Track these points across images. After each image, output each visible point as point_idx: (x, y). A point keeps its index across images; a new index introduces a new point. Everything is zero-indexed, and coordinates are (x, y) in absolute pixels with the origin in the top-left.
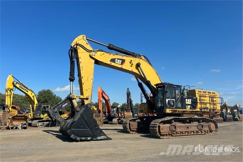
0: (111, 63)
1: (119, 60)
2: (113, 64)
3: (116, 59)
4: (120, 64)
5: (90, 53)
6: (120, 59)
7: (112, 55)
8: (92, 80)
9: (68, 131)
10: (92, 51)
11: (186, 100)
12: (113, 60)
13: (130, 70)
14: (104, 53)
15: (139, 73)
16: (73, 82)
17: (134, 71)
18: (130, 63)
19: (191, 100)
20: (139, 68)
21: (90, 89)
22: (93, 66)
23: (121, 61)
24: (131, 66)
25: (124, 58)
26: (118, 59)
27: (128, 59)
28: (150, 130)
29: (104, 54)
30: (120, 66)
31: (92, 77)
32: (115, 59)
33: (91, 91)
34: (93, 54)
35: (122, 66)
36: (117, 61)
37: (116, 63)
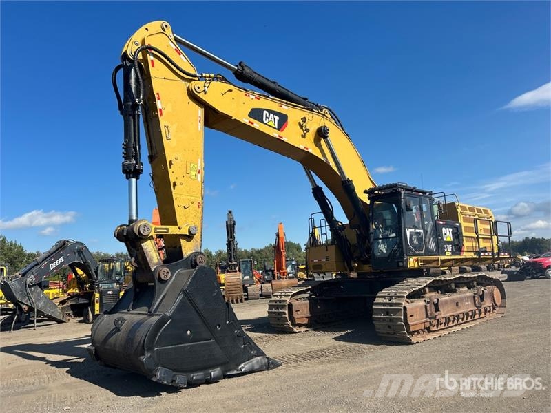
0: (253, 124)
1: (271, 115)
2: (257, 125)
3: (265, 112)
4: (276, 126)
5: (188, 84)
6: (275, 113)
7: (253, 97)
8: (199, 175)
9: (143, 358)
10: (195, 76)
11: (444, 229)
12: (256, 114)
13: (302, 147)
14: (232, 87)
15: (322, 158)
16: (137, 178)
17: (310, 150)
18: (301, 126)
19: (451, 230)
20: (323, 142)
21: (196, 204)
22: (200, 129)
23: (277, 118)
24: (304, 136)
25: (285, 109)
26: (270, 112)
27: (294, 114)
28: (374, 322)
29: (231, 91)
30: (275, 134)
31: (199, 164)
32: (261, 111)
33: (200, 210)
34: (199, 88)
35: (281, 134)
36: (268, 118)
37: (266, 124)
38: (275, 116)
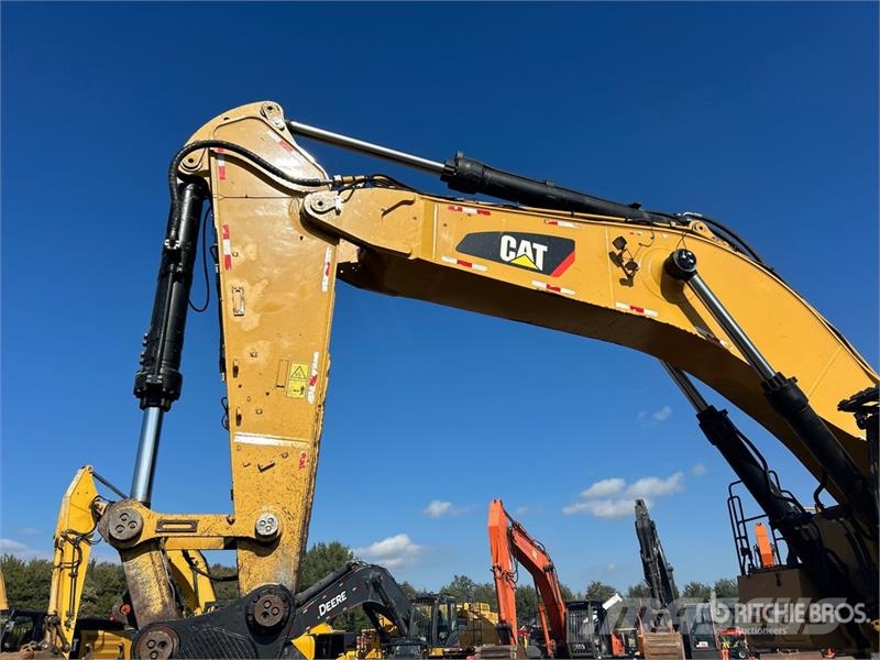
0: (470, 265)
1: (525, 244)
2: (480, 267)
3: (505, 239)
4: (540, 265)
7: (474, 211)
8: (313, 388)
10: (315, 184)
12: (484, 245)
13: (623, 307)
14: (408, 195)
16: (164, 409)
17: (648, 313)
18: (617, 260)
20: (688, 292)
21: (294, 460)
22: (325, 289)
23: (541, 249)
24: (628, 282)
25: (565, 227)
26: (519, 237)
29: (410, 203)
30: (539, 283)
31: (317, 361)
32: (497, 237)
33: (305, 473)
34: (320, 204)
35: (553, 281)
36: (516, 251)
37: (509, 263)
38: (535, 246)
